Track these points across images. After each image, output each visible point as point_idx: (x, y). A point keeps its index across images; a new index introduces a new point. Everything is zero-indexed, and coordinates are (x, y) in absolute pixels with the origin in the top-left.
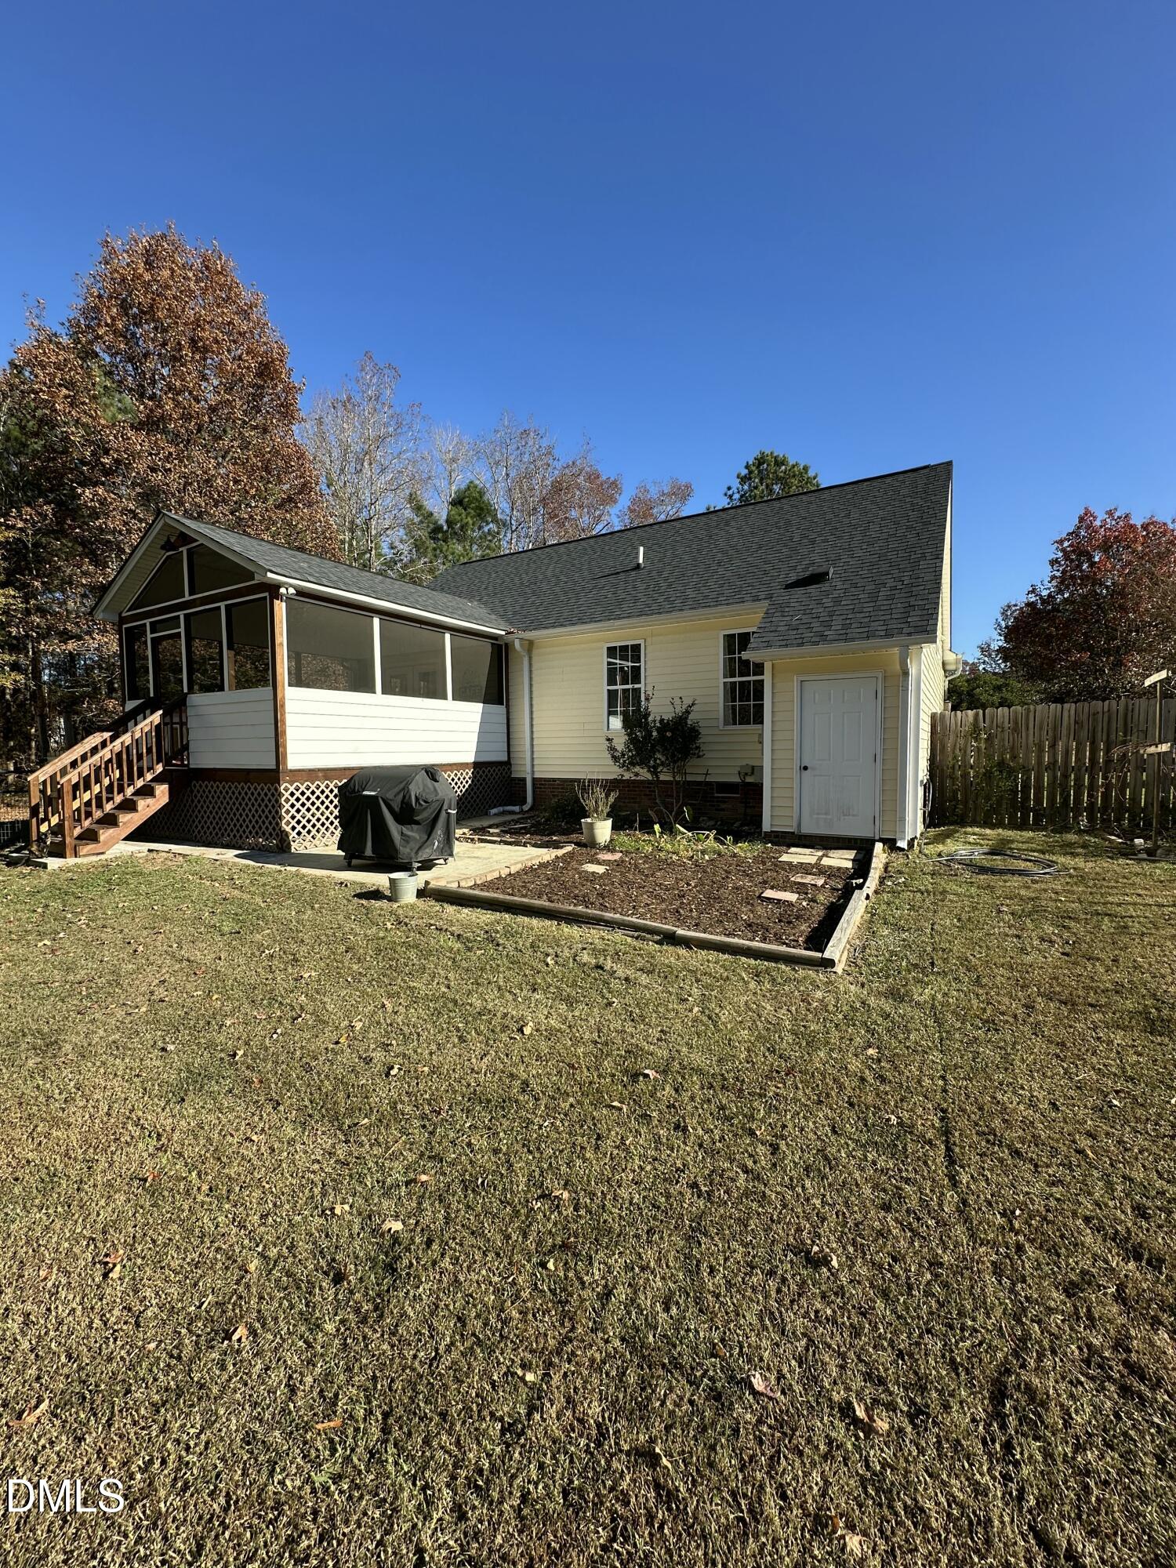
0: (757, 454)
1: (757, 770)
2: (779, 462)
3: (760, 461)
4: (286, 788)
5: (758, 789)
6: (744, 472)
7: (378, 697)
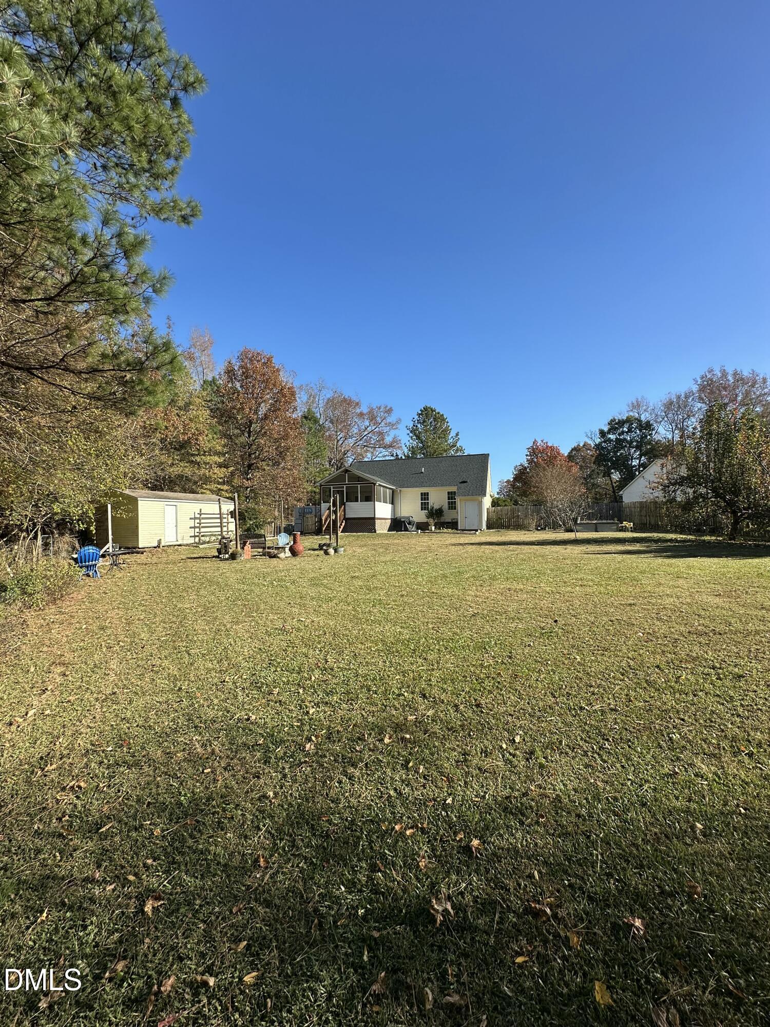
0: (424, 406)
1: (457, 519)
2: (433, 411)
3: (426, 409)
4: (377, 522)
5: (457, 522)
6: (420, 412)
7: (382, 503)
